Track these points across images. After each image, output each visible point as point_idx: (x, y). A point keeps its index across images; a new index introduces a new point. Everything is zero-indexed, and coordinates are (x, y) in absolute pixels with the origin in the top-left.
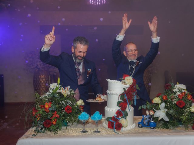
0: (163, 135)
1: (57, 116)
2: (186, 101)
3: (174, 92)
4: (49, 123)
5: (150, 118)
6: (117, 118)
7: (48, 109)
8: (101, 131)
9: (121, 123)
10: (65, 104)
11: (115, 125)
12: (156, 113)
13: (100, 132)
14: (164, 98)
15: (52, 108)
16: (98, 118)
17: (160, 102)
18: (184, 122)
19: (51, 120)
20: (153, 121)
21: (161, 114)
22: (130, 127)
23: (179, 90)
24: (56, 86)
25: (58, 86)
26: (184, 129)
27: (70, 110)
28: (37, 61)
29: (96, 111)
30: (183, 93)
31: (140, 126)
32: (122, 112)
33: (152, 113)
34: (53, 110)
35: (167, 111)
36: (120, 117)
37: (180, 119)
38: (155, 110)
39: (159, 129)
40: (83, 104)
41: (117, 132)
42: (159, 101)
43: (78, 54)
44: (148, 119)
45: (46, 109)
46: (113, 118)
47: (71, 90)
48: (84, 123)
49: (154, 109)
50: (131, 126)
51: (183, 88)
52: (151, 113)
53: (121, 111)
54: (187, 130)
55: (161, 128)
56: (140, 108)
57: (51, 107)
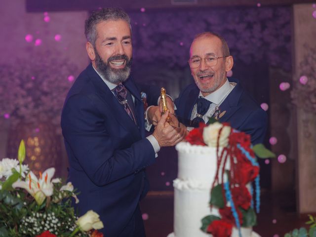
10: (38, 227)
24: (13, 169)
25: (18, 169)
28: (16, 95)
40: (100, 225)
43: (108, 52)
47: (57, 180)
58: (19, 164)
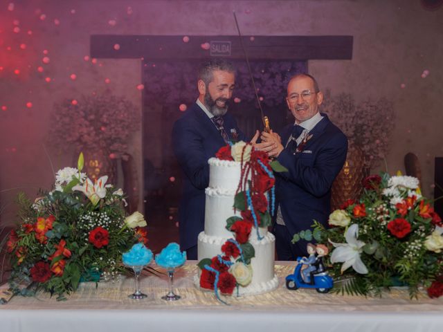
0: (344, 310)
1: (66, 253)
2: (416, 221)
3: (387, 195)
4: (45, 272)
5: (316, 264)
6: (225, 262)
7: (43, 233)
8: (183, 297)
9: (234, 274)
11: (216, 281)
12: (335, 251)
13: (179, 297)
14: (357, 212)
15: (54, 233)
16: (175, 261)
17: (346, 222)
18: (407, 277)
19: (50, 262)
20: (324, 274)
21: (348, 254)
22: (262, 287)
23: (402, 192)
24: (73, 176)
26: (408, 296)
27: (103, 238)
29: (171, 242)
30: (410, 201)
31: (292, 284)
32: (238, 246)
33: (322, 251)
34: (56, 238)
35: (363, 247)
36: (233, 260)
37: (395, 267)
38: (335, 244)
39: (341, 293)
40: (143, 224)
41: (223, 298)
42: (343, 220)
44: (313, 268)
45: (40, 233)
46: (215, 262)
47: (110, 186)
48: (138, 273)
49: (329, 240)
50: (263, 284)
51: (409, 185)
52: (318, 253)
53: (236, 243)
54: (414, 299)
55: (345, 293)
56: (296, 238)
57: (53, 230)
58: (78, 172)
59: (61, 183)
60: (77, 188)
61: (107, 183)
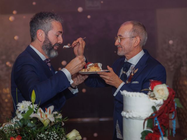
25: (32, 106)
40: (79, 138)
47: (56, 113)
58: (32, 104)
59: (21, 112)
60: (32, 115)
61: (53, 111)
